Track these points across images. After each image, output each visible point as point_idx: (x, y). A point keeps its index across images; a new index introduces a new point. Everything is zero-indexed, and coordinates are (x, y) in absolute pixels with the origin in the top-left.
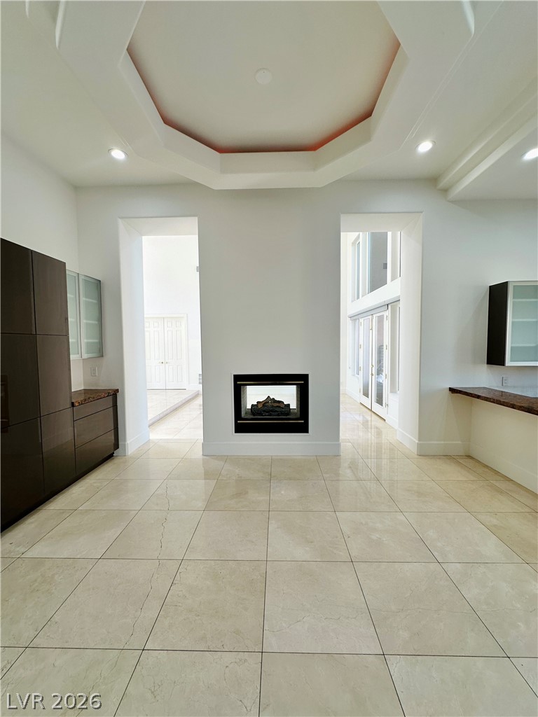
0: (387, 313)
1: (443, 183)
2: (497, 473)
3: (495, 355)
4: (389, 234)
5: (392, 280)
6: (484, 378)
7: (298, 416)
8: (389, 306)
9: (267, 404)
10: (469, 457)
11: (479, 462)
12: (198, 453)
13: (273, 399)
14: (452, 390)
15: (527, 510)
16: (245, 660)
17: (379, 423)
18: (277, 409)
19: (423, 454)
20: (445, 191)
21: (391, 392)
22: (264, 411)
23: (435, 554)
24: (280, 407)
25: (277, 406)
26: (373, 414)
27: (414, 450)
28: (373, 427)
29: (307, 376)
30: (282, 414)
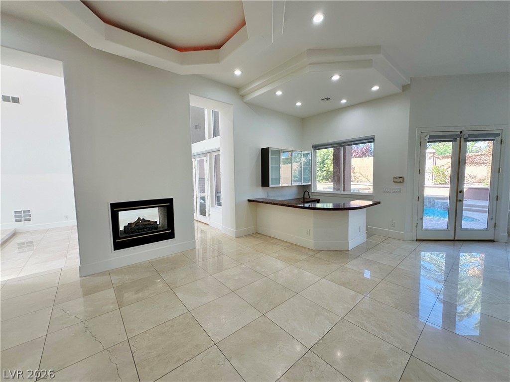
0: (206, 159)
1: (242, 92)
2: (270, 237)
3: (265, 182)
4: (206, 110)
5: (209, 139)
6: (260, 193)
7: (166, 228)
8: (208, 154)
9: (138, 224)
10: (257, 233)
11: (261, 234)
12: (76, 276)
13: (143, 219)
14: (249, 201)
15: (285, 247)
16: (209, 352)
17: (204, 227)
18: (148, 226)
19: (239, 236)
20: (242, 96)
21: (211, 207)
22: (137, 229)
23: (263, 274)
24: (150, 224)
25: (148, 224)
26: (198, 222)
27: (234, 235)
28: (199, 230)
29: (172, 199)
30: (152, 229)
